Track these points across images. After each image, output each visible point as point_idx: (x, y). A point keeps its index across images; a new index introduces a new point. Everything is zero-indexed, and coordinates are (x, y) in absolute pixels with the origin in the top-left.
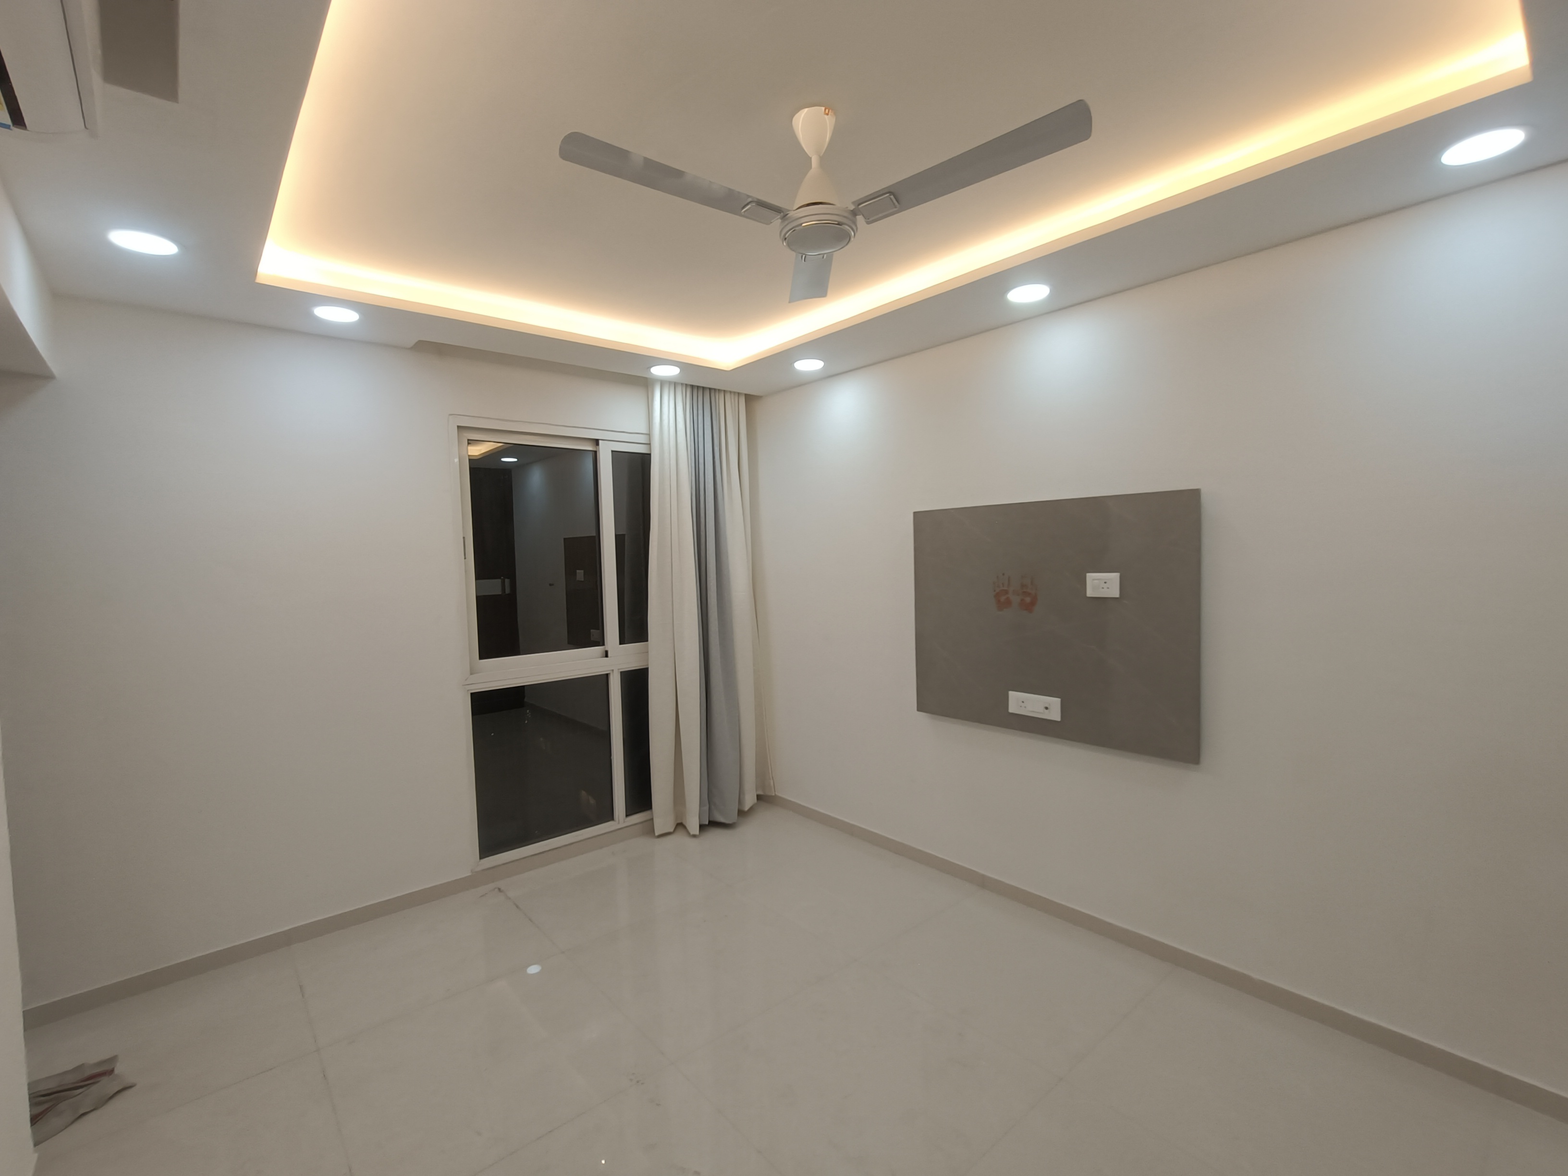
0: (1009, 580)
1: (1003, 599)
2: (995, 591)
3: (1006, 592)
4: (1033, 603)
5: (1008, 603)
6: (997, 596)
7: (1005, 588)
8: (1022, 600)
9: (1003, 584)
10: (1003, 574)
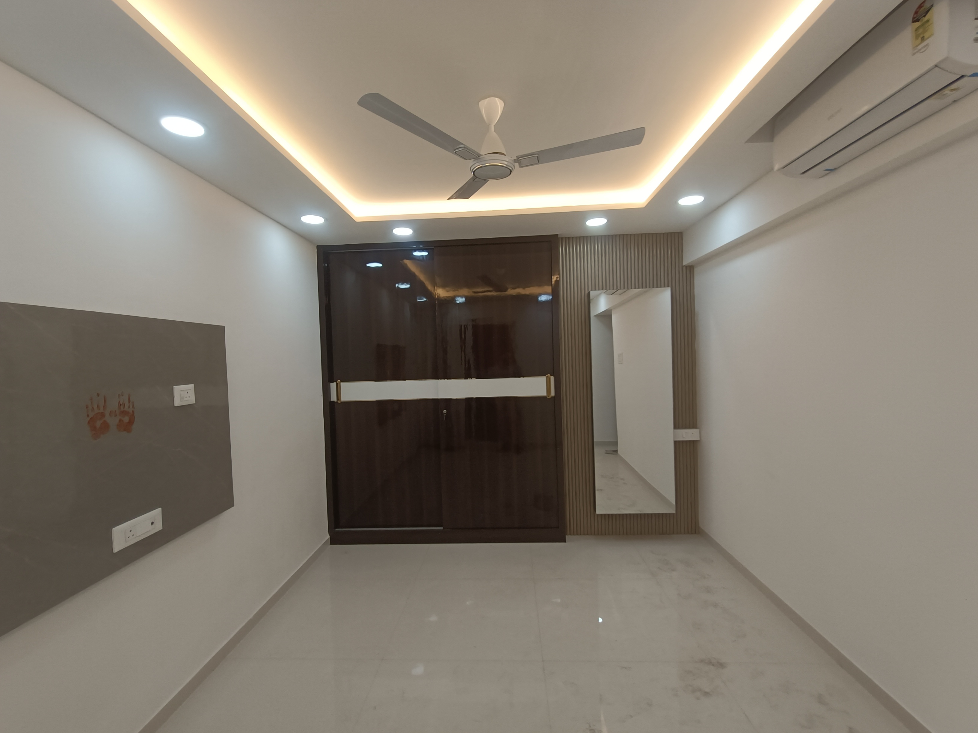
0: (105, 401)
1: (98, 424)
2: (88, 416)
3: (103, 415)
4: (131, 422)
5: (106, 427)
6: (92, 422)
7: (102, 410)
8: (120, 420)
9: (98, 407)
10: (98, 395)
